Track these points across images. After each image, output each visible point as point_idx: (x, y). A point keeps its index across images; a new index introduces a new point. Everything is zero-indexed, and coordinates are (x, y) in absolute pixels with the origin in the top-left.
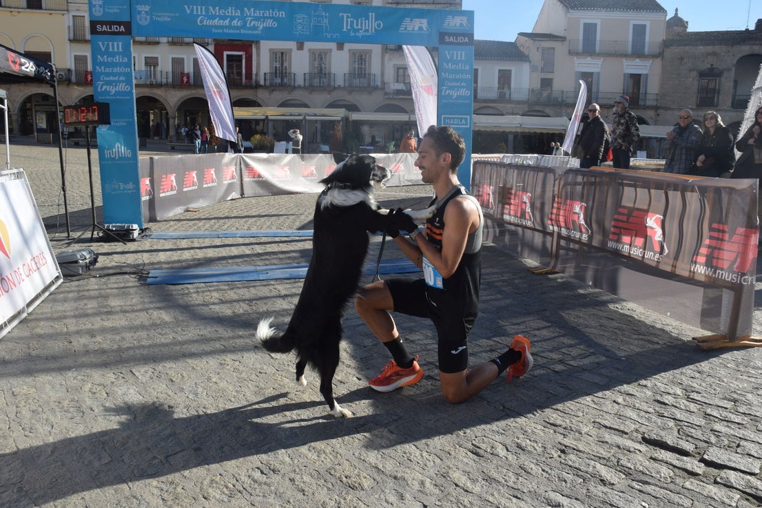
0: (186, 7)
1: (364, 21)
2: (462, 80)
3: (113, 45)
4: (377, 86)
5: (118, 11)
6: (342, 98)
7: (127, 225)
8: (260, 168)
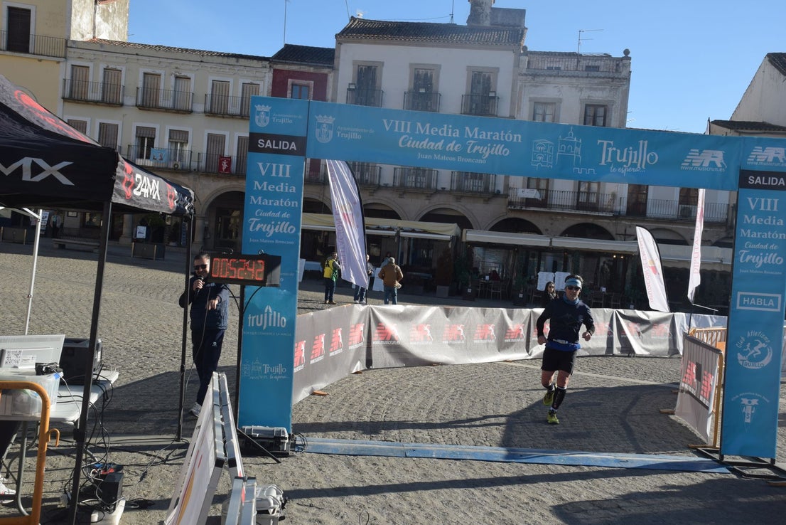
0: (385, 121)
1: (631, 152)
3: (278, 168)
4: (499, 191)
5: (291, 122)
6: (446, 206)
7: (276, 429)
8: (393, 327)
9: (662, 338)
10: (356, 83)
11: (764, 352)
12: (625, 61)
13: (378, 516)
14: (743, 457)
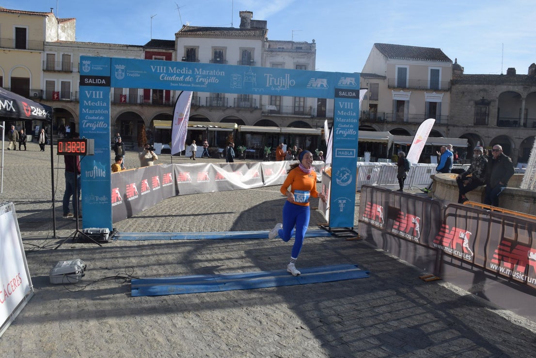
0: (152, 67)
1: (281, 80)
2: (350, 123)
3: (96, 93)
4: (257, 107)
5: (102, 69)
6: (233, 115)
7: (101, 229)
8: (187, 174)
10: (186, 56)
11: (348, 177)
12: (313, 45)
14: (340, 227)
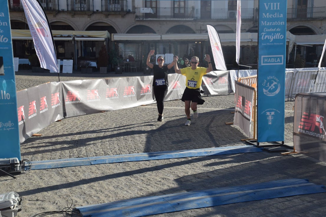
2: (277, 27)
6: (100, 21)
7: (11, 159)
8: (77, 93)
9: (224, 84)
11: (276, 86)
13: (78, 200)
14: (268, 142)
